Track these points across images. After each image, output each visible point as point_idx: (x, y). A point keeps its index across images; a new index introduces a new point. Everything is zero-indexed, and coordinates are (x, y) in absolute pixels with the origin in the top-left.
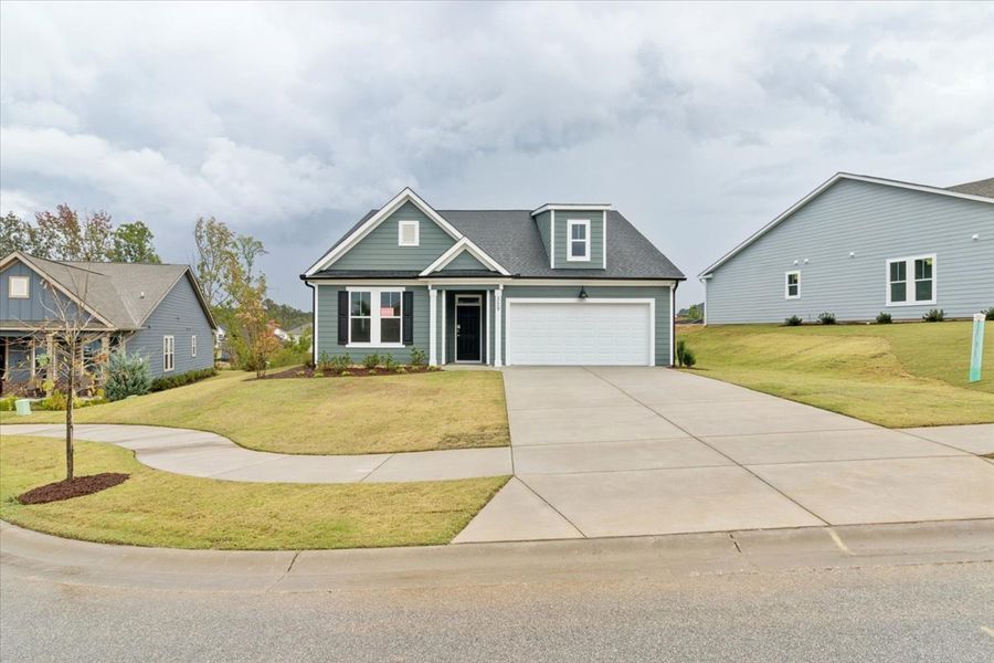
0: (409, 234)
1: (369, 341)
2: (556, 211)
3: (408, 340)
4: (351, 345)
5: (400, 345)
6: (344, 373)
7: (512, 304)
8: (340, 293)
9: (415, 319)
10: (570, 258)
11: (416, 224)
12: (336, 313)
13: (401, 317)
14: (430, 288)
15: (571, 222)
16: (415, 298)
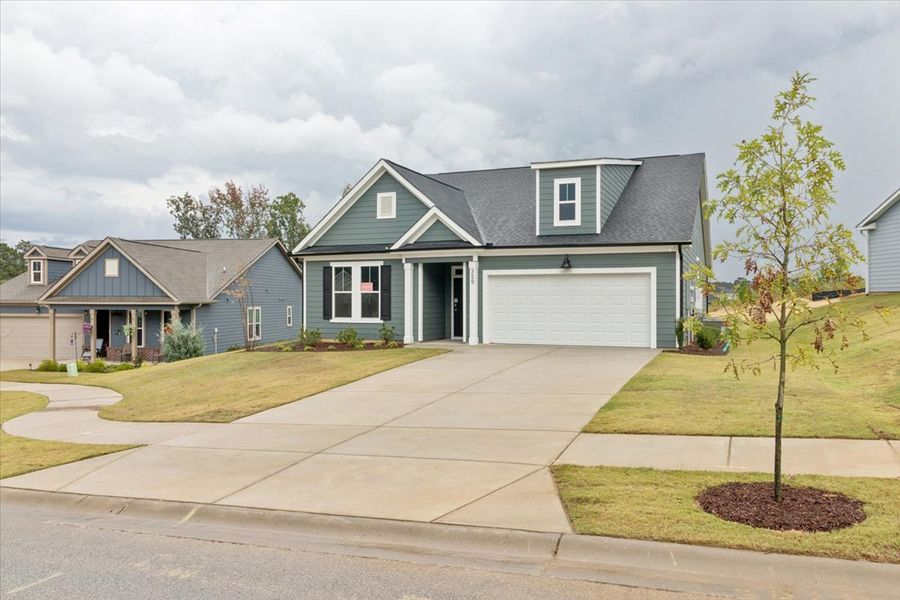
0: (387, 206)
1: (350, 316)
2: (541, 170)
3: (386, 316)
4: (335, 320)
5: (378, 320)
6: (330, 347)
7: (490, 276)
8: (325, 268)
9: (393, 294)
10: (557, 222)
11: (393, 195)
12: (322, 289)
13: (379, 292)
14: (404, 261)
15: (558, 182)
16: (393, 272)
